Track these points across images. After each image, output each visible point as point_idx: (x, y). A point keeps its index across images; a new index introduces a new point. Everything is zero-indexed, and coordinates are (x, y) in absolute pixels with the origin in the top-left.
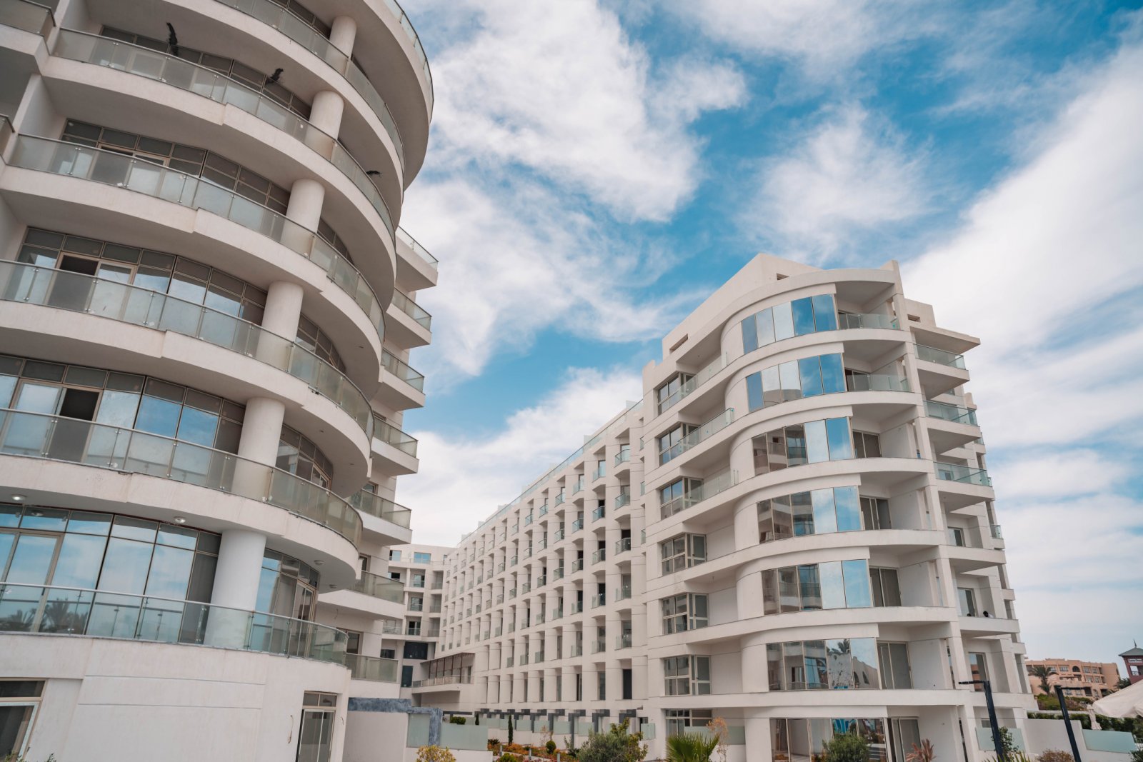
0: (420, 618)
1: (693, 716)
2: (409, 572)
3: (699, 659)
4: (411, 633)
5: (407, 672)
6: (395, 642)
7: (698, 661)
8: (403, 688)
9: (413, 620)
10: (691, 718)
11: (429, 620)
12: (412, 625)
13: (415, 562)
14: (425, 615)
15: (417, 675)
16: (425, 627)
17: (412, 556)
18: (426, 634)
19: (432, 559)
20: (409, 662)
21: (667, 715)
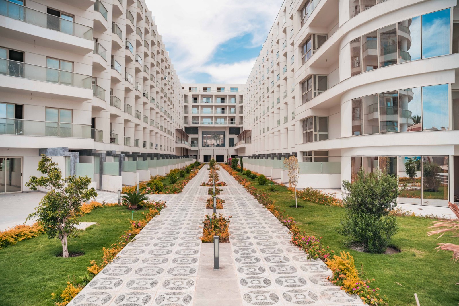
0: (235, 117)
1: (314, 156)
2: (228, 97)
3: (320, 119)
4: (232, 123)
5: (232, 141)
6: (225, 128)
7: (319, 120)
8: (230, 147)
9: (232, 118)
10: (313, 157)
11: (239, 117)
12: (232, 120)
13: (231, 91)
14: (237, 115)
15: (236, 141)
16: (237, 120)
17: (230, 89)
18: (238, 123)
19: (239, 90)
20: (232, 136)
21: (303, 155)
